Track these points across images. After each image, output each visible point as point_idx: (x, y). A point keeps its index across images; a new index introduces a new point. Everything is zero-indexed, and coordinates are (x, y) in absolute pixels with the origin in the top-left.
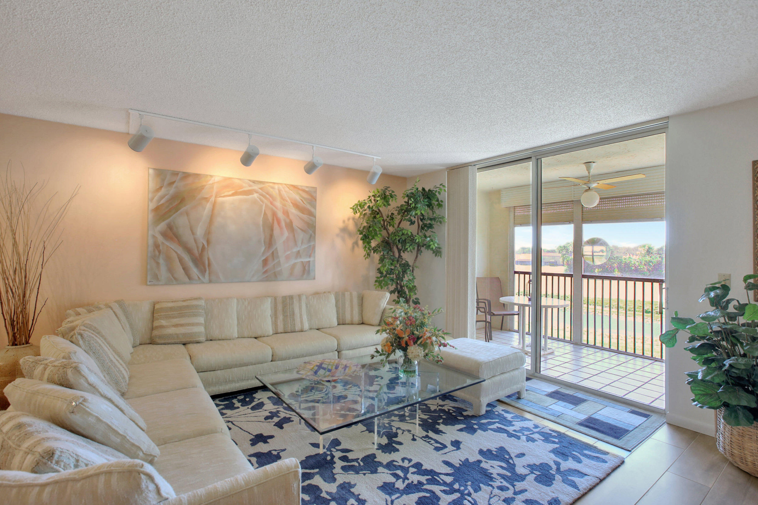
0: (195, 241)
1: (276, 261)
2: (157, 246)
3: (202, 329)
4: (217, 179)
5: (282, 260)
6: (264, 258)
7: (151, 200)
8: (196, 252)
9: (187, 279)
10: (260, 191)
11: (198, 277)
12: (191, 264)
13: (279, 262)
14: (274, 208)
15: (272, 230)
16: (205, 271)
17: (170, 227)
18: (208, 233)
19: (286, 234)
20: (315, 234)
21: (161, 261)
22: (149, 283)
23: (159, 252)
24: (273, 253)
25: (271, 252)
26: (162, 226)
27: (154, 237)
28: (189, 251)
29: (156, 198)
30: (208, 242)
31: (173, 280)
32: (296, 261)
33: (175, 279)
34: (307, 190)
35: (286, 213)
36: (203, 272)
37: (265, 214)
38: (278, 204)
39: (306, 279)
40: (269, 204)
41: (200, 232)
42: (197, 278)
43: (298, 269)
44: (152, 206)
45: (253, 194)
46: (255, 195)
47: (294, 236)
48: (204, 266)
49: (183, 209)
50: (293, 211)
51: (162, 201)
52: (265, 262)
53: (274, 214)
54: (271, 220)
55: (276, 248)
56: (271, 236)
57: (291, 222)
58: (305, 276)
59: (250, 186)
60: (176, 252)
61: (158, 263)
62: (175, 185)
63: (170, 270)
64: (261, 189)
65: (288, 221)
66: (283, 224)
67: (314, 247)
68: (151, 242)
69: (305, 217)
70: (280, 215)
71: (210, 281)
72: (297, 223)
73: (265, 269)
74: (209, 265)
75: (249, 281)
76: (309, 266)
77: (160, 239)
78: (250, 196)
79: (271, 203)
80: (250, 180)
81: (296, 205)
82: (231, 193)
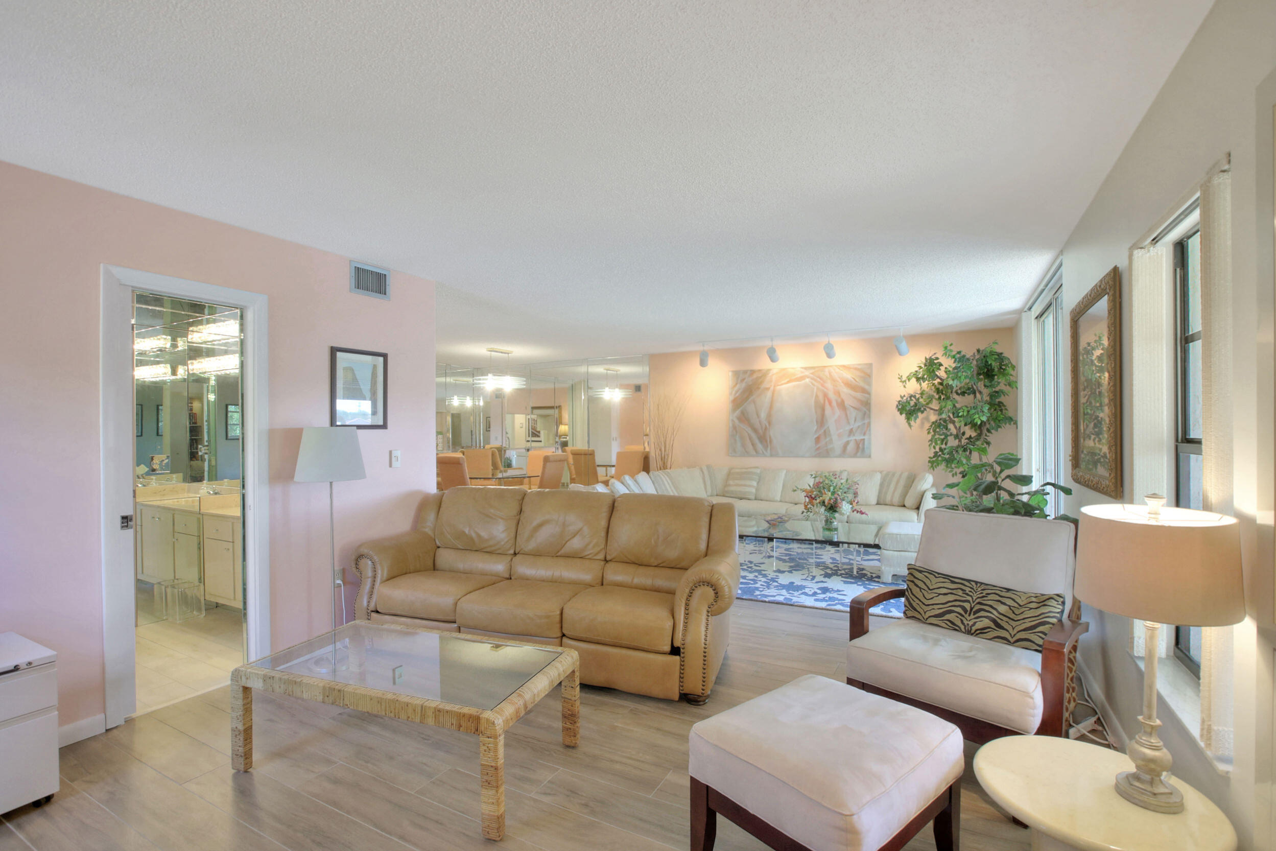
0: (760, 422)
1: (828, 439)
2: (734, 428)
3: (754, 491)
4: (775, 371)
5: (835, 437)
6: (816, 436)
7: (731, 394)
8: (761, 432)
9: (753, 452)
10: (811, 375)
11: (763, 452)
12: (757, 441)
13: (831, 440)
14: (825, 390)
15: (823, 410)
16: (767, 446)
17: (742, 413)
18: (769, 416)
19: (838, 412)
20: (870, 411)
21: (738, 439)
22: (730, 454)
23: (736, 431)
24: (825, 431)
25: (823, 431)
26: (738, 412)
27: (733, 421)
28: (755, 430)
29: (734, 393)
30: (770, 423)
31: (746, 454)
32: (850, 439)
33: (746, 452)
34: (859, 367)
35: (838, 393)
36: (766, 447)
37: (817, 396)
38: (829, 385)
39: (860, 457)
40: (820, 387)
41: (763, 415)
42: (761, 452)
43: (851, 447)
44: (732, 398)
45: (804, 379)
46: (807, 380)
47: (846, 415)
48: (766, 441)
49: (752, 398)
50: (845, 391)
51: (737, 395)
52: (818, 440)
53: (825, 395)
54: (822, 401)
55: (828, 427)
56: (823, 415)
57: (843, 401)
58: (859, 454)
59: (802, 372)
60: (747, 432)
61: (735, 440)
62: (745, 381)
63: (743, 446)
64: (812, 374)
65: (839, 400)
66: (834, 404)
67: (869, 424)
68: (731, 425)
69: (859, 395)
70: (831, 395)
71: (772, 456)
72: (849, 402)
73: (817, 447)
74: (771, 442)
75: (802, 457)
76: (864, 444)
77: (737, 421)
78: (803, 382)
79: (822, 385)
80: (802, 368)
81: (848, 384)
82: (786, 381)
